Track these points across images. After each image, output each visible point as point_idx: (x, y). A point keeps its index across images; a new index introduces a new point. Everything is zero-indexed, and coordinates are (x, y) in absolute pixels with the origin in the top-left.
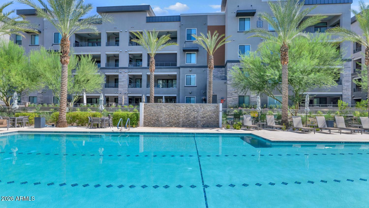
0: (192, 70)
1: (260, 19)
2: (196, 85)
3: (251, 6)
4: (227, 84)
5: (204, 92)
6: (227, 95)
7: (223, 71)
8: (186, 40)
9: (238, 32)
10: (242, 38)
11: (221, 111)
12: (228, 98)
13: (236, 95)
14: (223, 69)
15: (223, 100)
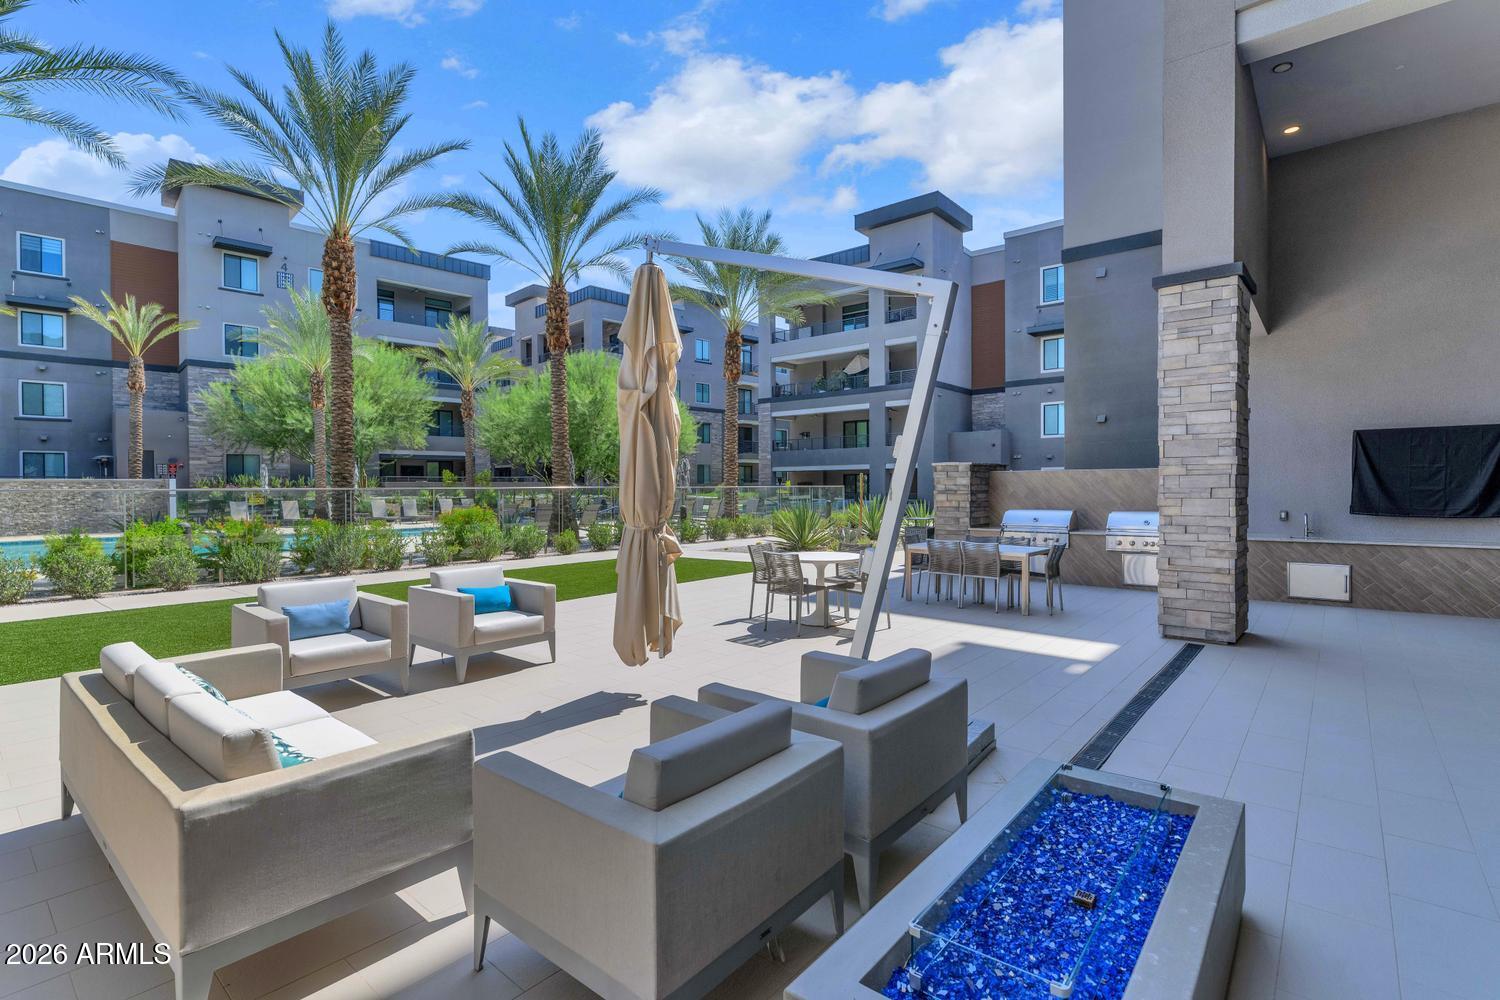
0: (47, 368)
1: (286, 269)
2: (66, 417)
3: (260, 230)
4: (188, 422)
5: (100, 439)
6: (188, 451)
7: (172, 381)
8: (19, 269)
9: (221, 289)
10: (233, 307)
11: (174, 496)
12: (193, 459)
13: (219, 452)
14: (173, 376)
15: (177, 467)
